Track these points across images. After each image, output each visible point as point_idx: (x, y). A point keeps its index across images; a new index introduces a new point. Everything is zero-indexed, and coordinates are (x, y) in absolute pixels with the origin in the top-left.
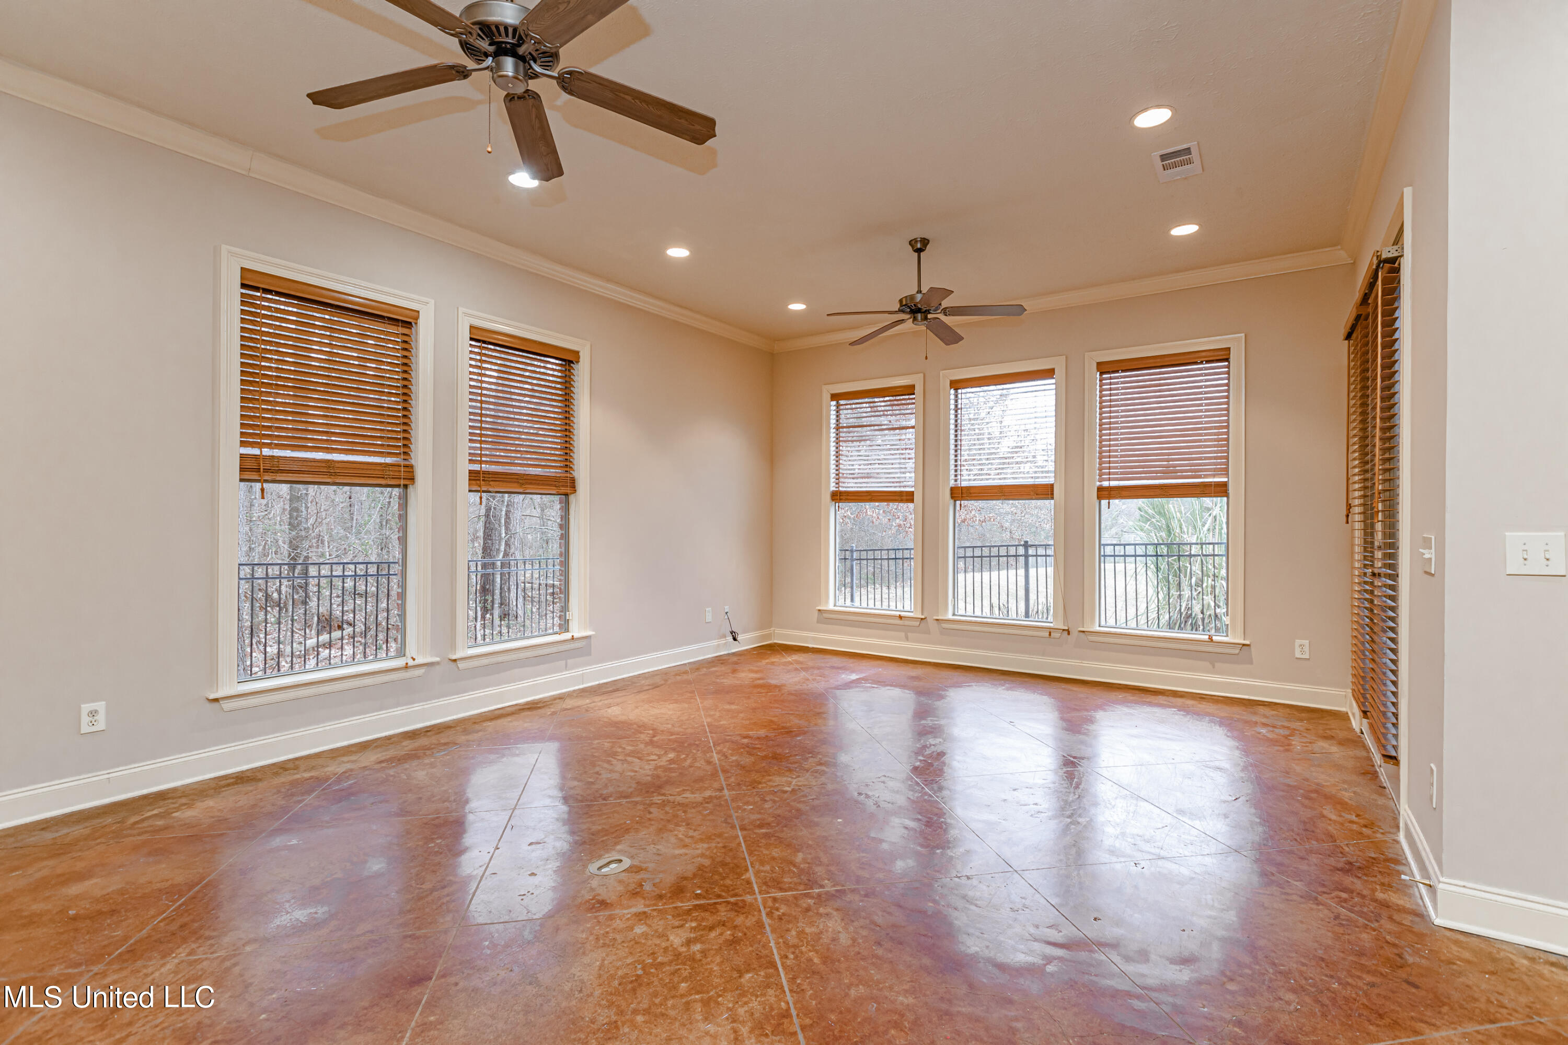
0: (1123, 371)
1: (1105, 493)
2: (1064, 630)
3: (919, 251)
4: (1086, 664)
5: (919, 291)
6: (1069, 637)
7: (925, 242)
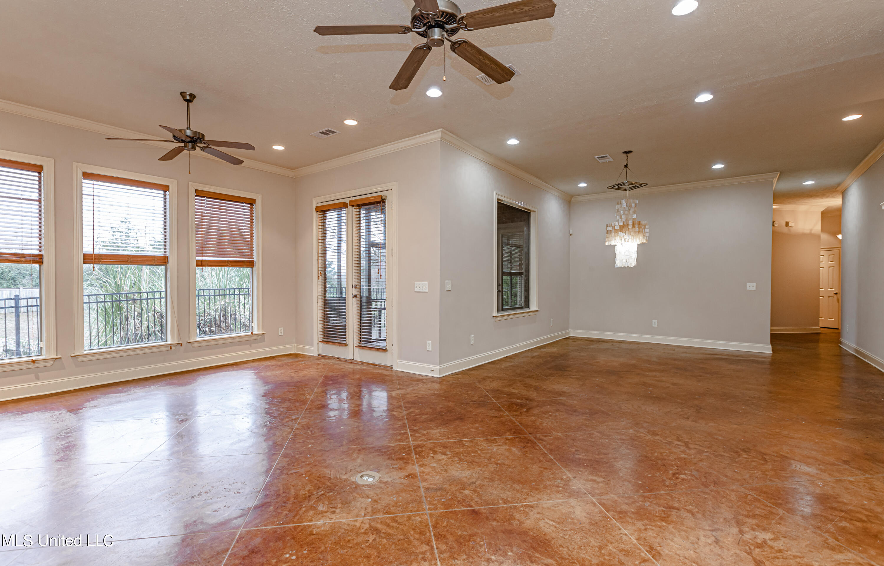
0: (207, 197)
1: (200, 264)
2: (178, 344)
3: (189, 101)
4: (191, 361)
5: (189, 128)
6: (181, 347)
7: (193, 96)
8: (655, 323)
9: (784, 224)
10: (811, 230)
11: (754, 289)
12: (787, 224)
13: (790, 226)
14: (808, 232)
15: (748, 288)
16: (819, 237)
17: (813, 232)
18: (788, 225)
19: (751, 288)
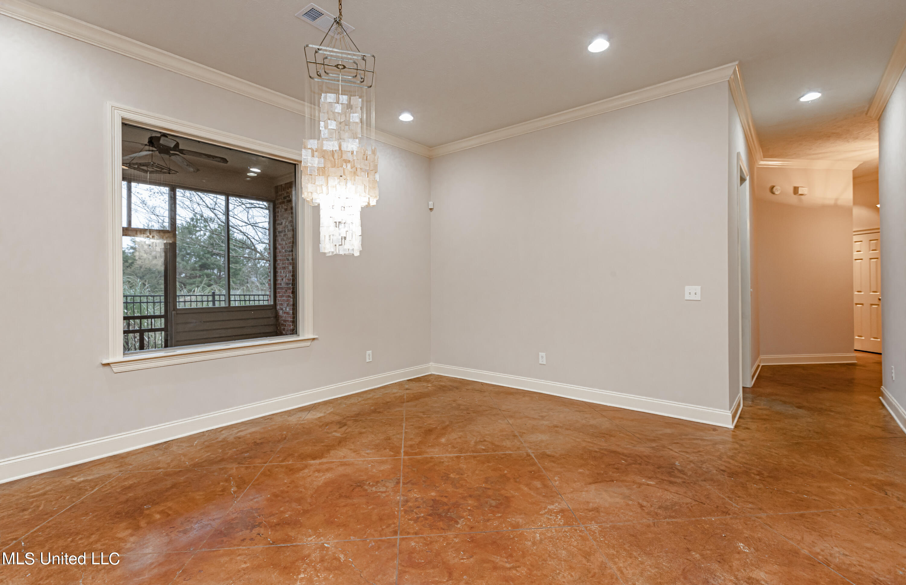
8: (542, 357)
9: (791, 190)
10: (837, 199)
11: (698, 297)
12: (796, 190)
13: (800, 192)
14: (832, 202)
15: (687, 297)
16: (848, 211)
17: (840, 202)
18: (798, 193)
19: (693, 297)
